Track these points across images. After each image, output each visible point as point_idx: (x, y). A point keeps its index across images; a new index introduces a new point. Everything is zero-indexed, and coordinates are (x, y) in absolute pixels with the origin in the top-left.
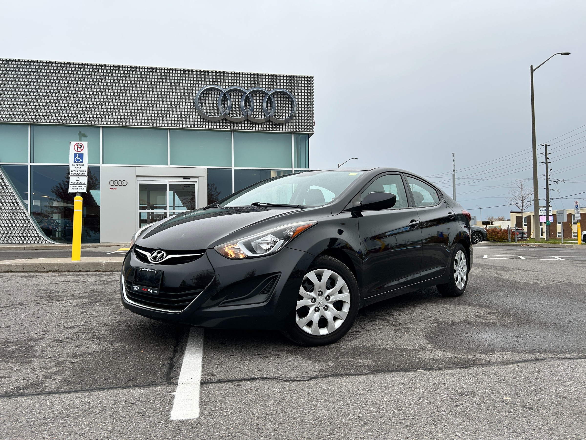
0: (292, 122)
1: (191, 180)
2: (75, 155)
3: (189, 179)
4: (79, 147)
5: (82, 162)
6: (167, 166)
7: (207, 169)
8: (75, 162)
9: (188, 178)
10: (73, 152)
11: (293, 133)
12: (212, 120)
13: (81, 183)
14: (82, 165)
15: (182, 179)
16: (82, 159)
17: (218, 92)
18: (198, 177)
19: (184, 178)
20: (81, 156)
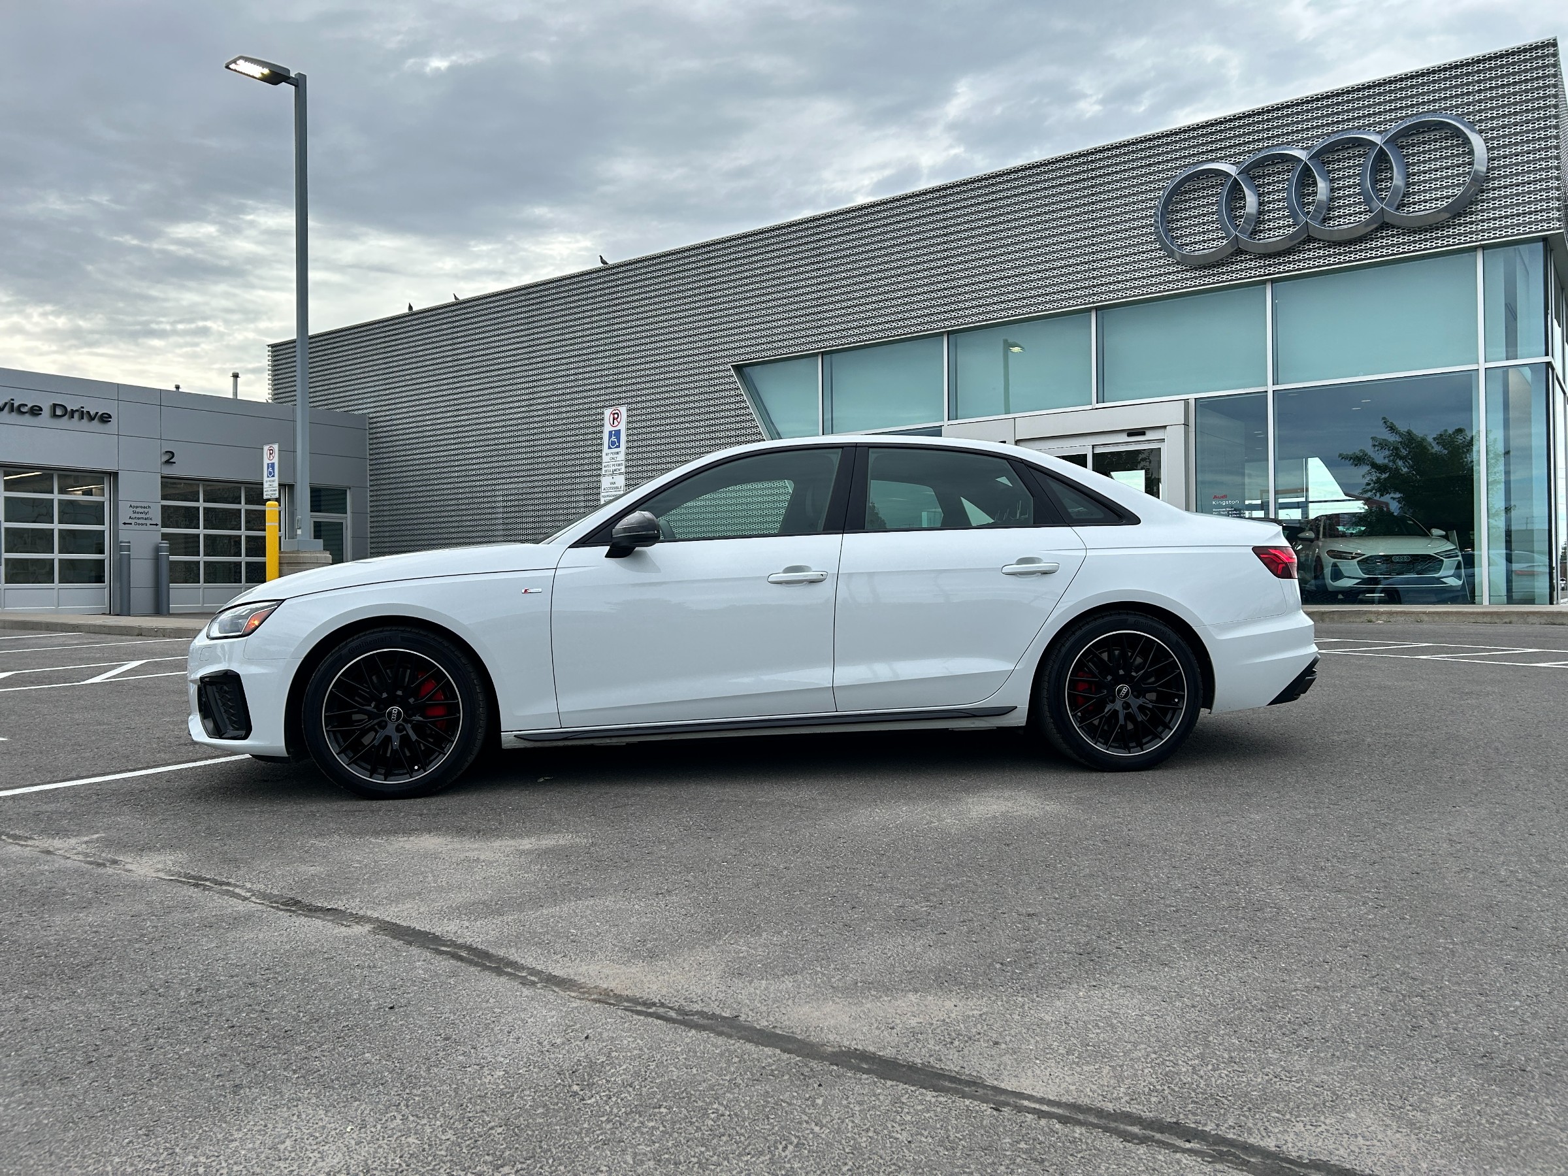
0: (1471, 213)
1: (1150, 436)
2: (610, 432)
3: (1143, 434)
4: (616, 417)
5: (618, 447)
6: (1090, 407)
7: (1192, 403)
8: (609, 448)
9: (1141, 432)
10: (608, 428)
11: (1484, 247)
12: (1202, 262)
13: (617, 488)
14: (618, 453)
15: (1124, 438)
16: (619, 442)
17: (1219, 178)
18: (1165, 427)
19: (1132, 433)
20: (618, 433)
